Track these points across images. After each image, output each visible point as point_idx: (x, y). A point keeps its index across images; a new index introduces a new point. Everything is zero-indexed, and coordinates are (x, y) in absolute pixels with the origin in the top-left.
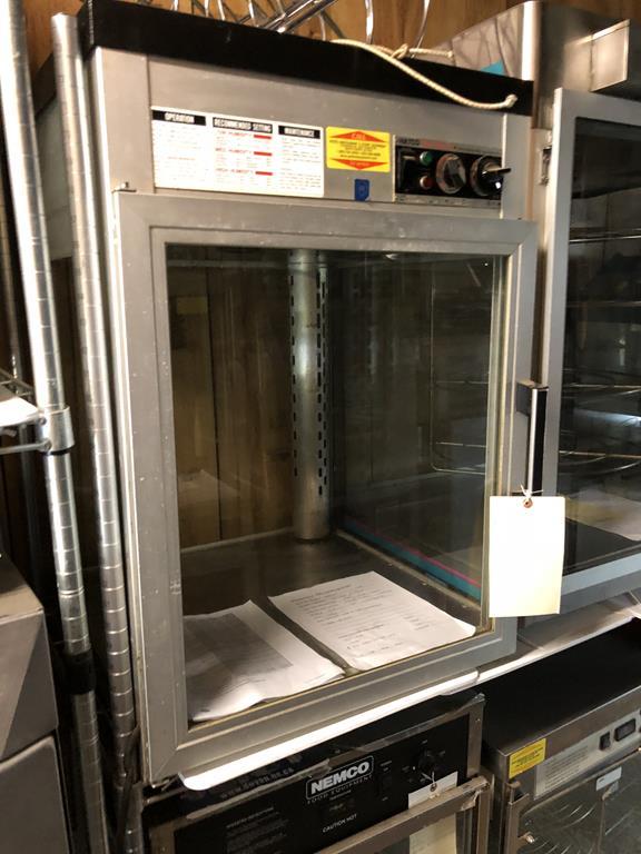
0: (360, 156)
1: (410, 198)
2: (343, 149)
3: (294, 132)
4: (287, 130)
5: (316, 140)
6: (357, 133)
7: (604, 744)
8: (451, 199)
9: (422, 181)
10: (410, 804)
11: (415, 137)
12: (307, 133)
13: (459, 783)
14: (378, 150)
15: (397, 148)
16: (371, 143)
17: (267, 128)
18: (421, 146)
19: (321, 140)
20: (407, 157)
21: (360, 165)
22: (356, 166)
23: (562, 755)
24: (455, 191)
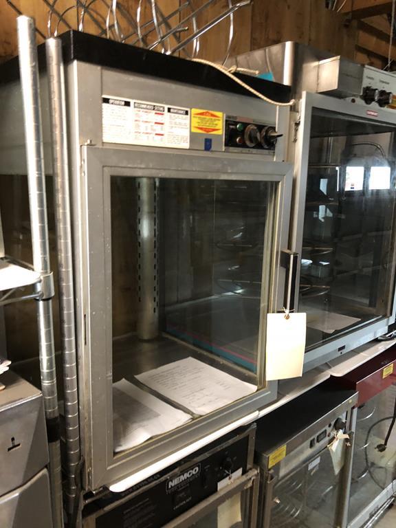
0: (207, 126)
1: (231, 149)
2: (199, 121)
3: (175, 111)
4: (172, 110)
5: (186, 116)
6: (207, 112)
7: (312, 445)
8: (251, 150)
9: (238, 140)
10: (219, 488)
11: (235, 115)
12: (182, 112)
13: (243, 474)
14: (216, 122)
15: (226, 121)
16: (213, 118)
17: (161, 109)
18: (237, 120)
19: (189, 116)
20: (231, 127)
21: (207, 130)
22: (205, 131)
23: (292, 453)
24: (253, 145)
